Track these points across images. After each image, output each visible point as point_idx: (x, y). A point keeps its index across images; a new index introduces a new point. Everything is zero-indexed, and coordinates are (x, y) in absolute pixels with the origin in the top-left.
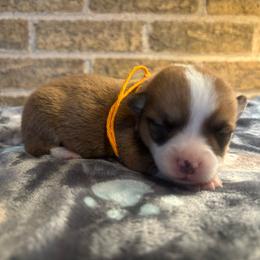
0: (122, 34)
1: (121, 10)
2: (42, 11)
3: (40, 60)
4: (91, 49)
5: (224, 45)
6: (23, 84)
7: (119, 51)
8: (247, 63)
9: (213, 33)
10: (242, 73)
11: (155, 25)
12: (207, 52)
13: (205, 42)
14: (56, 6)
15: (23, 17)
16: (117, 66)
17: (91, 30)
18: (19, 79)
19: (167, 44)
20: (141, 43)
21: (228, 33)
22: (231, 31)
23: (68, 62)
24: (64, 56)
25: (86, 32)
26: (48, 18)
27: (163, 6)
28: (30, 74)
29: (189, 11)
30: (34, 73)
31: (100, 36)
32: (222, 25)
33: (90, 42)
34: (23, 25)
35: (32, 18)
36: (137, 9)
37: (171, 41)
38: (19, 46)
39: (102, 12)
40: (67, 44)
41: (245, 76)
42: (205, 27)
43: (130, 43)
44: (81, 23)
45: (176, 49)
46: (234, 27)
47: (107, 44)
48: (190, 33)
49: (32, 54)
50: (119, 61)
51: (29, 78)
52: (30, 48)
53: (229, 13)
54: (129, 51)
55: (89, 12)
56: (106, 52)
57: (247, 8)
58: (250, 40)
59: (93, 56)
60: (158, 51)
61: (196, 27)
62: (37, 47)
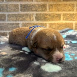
0: (29, 17)
1: (28, 11)
2: (9, 12)
3: (9, 23)
4: (21, 20)
5: (54, 19)
6: (5, 29)
7: (28, 21)
8: (60, 23)
9: (51, 16)
10: (59, 25)
11: (37, 14)
12: (50, 21)
13: (49, 18)
14: (12, 11)
15: (5, 13)
16: (28, 25)
17: (21, 16)
18: (4, 28)
19: (40, 19)
20: (33, 19)
21: (55, 16)
22: (55, 15)
23: (15, 24)
24: (14, 22)
25: (20, 16)
26: (10, 13)
27: (38, 10)
28: (6, 27)
29: (45, 11)
30: (7, 26)
31: (23, 17)
32: (53, 14)
33: (21, 19)
34: (4, 15)
35: (7, 13)
36: (32, 11)
37: (41, 18)
38: (3, 20)
39: (23, 12)
40: (15, 19)
41: (60, 26)
42: (49, 15)
43: (30, 19)
44: (18, 14)
45: (42, 20)
46: (56, 14)
47: (25, 19)
48: (45, 16)
49: (7, 22)
50: (28, 23)
51: (6, 28)
52: (6, 21)
53: (55, 11)
54: (30, 21)
55: (20, 12)
56: (25, 21)
57: (59, 10)
58: (60, 17)
59: (22, 22)
60: (38, 21)
61: (46, 15)
62: (8, 20)
